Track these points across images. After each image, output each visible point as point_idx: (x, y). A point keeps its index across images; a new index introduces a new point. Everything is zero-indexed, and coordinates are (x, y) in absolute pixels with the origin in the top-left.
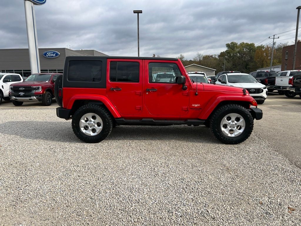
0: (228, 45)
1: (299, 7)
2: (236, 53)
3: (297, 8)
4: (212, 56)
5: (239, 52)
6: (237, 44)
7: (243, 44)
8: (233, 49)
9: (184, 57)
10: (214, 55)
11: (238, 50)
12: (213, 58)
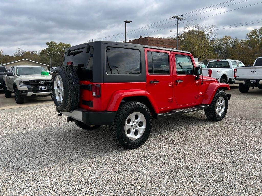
0: (48, 44)
1: (127, 21)
2: (57, 51)
3: (125, 22)
4: (33, 52)
5: (59, 51)
6: (56, 44)
7: (62, 44)
8: (53, 48)
9: (2, 52)
10: (35, 52)
11: (58, 49)
12: (33, 54)
